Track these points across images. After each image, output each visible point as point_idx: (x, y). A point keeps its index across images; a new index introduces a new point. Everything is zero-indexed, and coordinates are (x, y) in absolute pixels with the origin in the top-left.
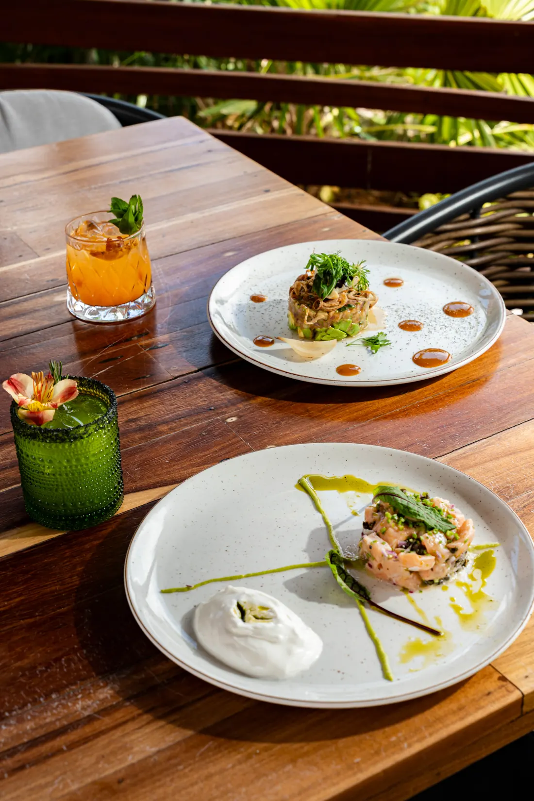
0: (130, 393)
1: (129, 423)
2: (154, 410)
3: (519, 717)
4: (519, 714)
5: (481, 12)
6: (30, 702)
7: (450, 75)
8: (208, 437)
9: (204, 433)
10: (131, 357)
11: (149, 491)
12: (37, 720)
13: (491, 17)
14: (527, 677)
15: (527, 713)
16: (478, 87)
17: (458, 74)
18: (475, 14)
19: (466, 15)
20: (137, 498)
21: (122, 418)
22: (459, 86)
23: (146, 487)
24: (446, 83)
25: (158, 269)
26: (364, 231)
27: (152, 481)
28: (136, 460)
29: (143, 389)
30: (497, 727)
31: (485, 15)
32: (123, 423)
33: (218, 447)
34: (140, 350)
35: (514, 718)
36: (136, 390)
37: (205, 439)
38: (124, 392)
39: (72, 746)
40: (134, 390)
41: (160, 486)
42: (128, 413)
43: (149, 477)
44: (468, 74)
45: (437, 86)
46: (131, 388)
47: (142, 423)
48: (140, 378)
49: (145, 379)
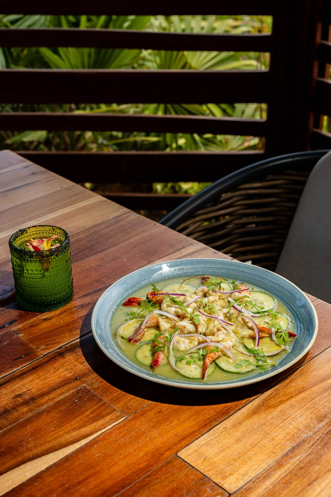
0: (13, 372)
1: (16, 398)
2: (33, 383)
5: (188, 66)
7: (169, 106)
8: (80, 403)
9: (76, 401)
10: (7, 342)
11: (43, 457)
13: (195, 69)
16: (191, 113)
17: (176, 106)
18: (184, 67)
19: (176, 68)
20: (36, 465)
21: (10, 395)
22: (177, 113)
23: (41, 453)
24: (166, 111)
26: (155, 225)
27: (44, 448)
28: (28, 431)
29: (22, 368)
31: (191, 68)
32: (12, 399)
33: (90, 411)
34: (12, 335)
36: (17, 369)
37: (78, 405)
38: (7, 372)
40: (15, 369)
41: (52, 452)
42: (14, 390)
43: (41, 445)
44: (184, 105)
45: (160, 114)
46: (12, 368)
47: (27, 397)
48: (17, 359)
49: (22, 359)
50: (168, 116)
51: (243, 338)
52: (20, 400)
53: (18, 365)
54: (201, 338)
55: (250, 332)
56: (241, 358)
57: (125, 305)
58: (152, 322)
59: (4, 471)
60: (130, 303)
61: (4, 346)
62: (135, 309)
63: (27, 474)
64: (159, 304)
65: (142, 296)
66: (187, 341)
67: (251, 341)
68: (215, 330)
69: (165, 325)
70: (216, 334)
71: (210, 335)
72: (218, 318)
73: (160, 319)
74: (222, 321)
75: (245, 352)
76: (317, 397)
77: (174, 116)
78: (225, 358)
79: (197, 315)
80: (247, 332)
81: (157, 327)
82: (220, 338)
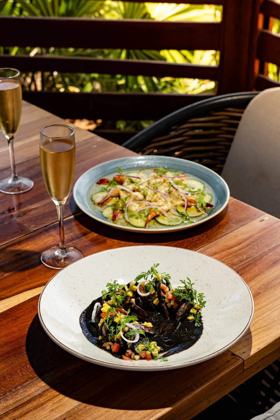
0: (13, 241)
1: (17, 256)
3: (243, 372)
4: (242, 371)
5: (148, 16)
6: (8, 392)
7: (131, 51)
10: (8, 222)
12: (14, 399)
13: (154, 19)
14: (244, 353)
15: (246, 370)
16: (151, 59)
17: (138, 52)
18: (144, 17)
19: (137, 18)
22: (138, 58)
24: (128, 56)
25: (8, 174)
28: (26, 274)
29: (19, 238)
30: (233, 377)
31: (150, 18)
34: (11, 218)
35: (240, 372)
36: (16, 239)
38: (9, 240)
39: (35, 408)
44: (145, 51)
45: (123, 58)
46: (12, 238)
47: (24, 255)
48: (15, 233)
49: (19, 233)
50: (130, 60)
51: (176, 206)
52: (19, 257)
53: (17, 236)
54: (147, 203)
55: (182, 202)
56: (174, 217)
57: (98, 183)
58: (115, 193)
59: (12, 295)
60: (102, 182)
61: (5, 225)
62: (105, 186)
63: (27, 297)
64: (121, 183)
65: (110, 178)
66: (137, 205)
67: (182, 208)
68: (158, 199)
69: (123, 195)
70: (158, 202)
71: (154, 202)
72: (160, 192)
73: (121, 192)
74: (164, 194)
75: (176, 214)
76: (224, 258)
77: (135, 60)
78: (162, 217)
79: (146, 190)
80: (180, 202)
81: (119, 196)
82: (160, 204)
